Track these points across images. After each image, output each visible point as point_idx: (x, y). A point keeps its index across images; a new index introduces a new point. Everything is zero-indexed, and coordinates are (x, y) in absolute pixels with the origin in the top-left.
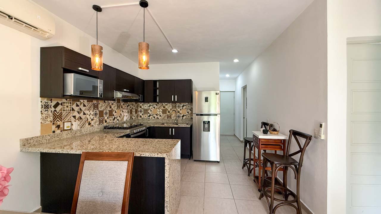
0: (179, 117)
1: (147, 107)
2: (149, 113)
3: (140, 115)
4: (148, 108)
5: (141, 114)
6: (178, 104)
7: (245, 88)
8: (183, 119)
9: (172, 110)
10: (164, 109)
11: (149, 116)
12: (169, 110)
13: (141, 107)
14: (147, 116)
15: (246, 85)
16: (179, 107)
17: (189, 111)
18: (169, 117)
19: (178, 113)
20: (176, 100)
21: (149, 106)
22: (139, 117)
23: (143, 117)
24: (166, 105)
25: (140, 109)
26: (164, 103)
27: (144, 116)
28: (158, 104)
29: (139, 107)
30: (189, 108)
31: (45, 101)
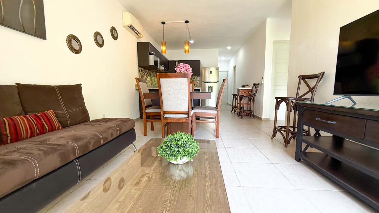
7: (235, 67)
15: (236, 65)
16: (191, 79)
17: (198, 81)
31: (139, 68)
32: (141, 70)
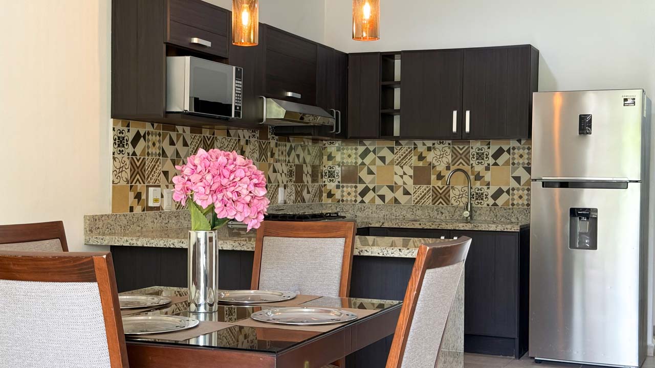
0: (480, 196)
1: (354, 156)
2: (361, 181)
3: (328, 187)
4: (360, 161)
5: (331, 186)
6: (476, 146)
8: (495, 205)
9: (453, 168)
10: (421, 164)
11: (363, 193)
12: (441, 167)
13: (330, 157)
14: (353, 194)
16: (480, 156)
17: (521, 172)
18: (442, 197)
19: (478, 183)
20: (467, 129)
21: (364, 155)
22: (325, 195)
23: (338, 195)
24: (429, 149)
25: (330, 163)
26: (419, 143)
27: (345, 194)
28: (398, 143)
29: (325, 158)
30: (521, 161)
31: (119, 127)
32: (137, 138)
